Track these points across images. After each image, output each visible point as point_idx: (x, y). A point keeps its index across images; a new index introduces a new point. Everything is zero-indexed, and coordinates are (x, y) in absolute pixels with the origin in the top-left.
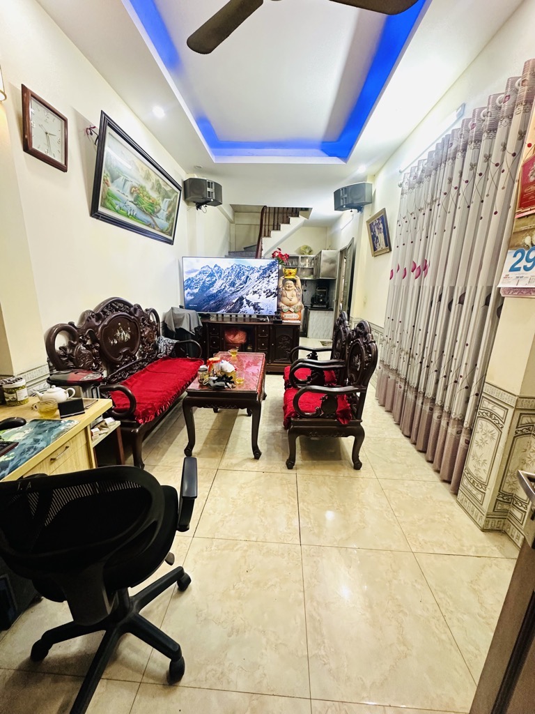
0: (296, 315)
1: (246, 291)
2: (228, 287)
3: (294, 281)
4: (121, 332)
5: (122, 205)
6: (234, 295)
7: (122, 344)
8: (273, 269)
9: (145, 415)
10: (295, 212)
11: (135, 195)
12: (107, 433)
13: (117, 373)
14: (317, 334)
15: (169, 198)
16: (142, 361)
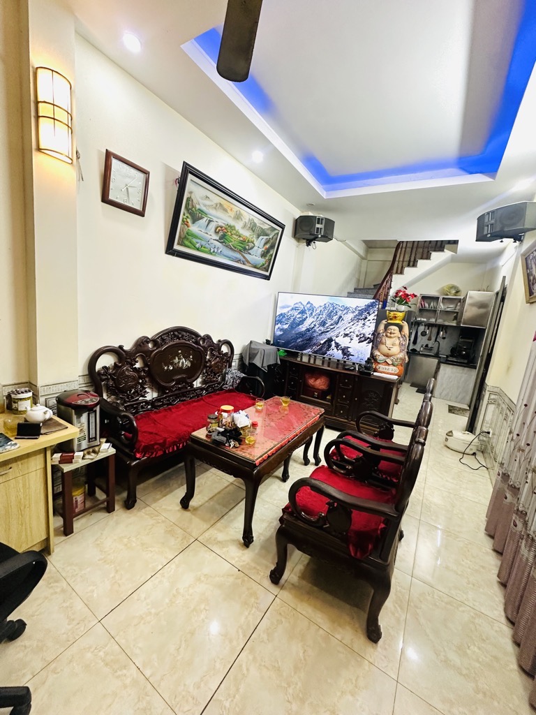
0: (395, 368)
1: (336, 333)
2: (317, 326)
3: (401, 328)
4: (179, 359)
5: (203, 243)
6: (323, 336)
7: (178, 370)
8: (371, 311)
9: (146, 450)
10: (440, 246)
11: (221, 233)
12: (92, 459)
13: (165, 398)
14: (447, 395)
15: (267, 235)
16: (201, 389)
